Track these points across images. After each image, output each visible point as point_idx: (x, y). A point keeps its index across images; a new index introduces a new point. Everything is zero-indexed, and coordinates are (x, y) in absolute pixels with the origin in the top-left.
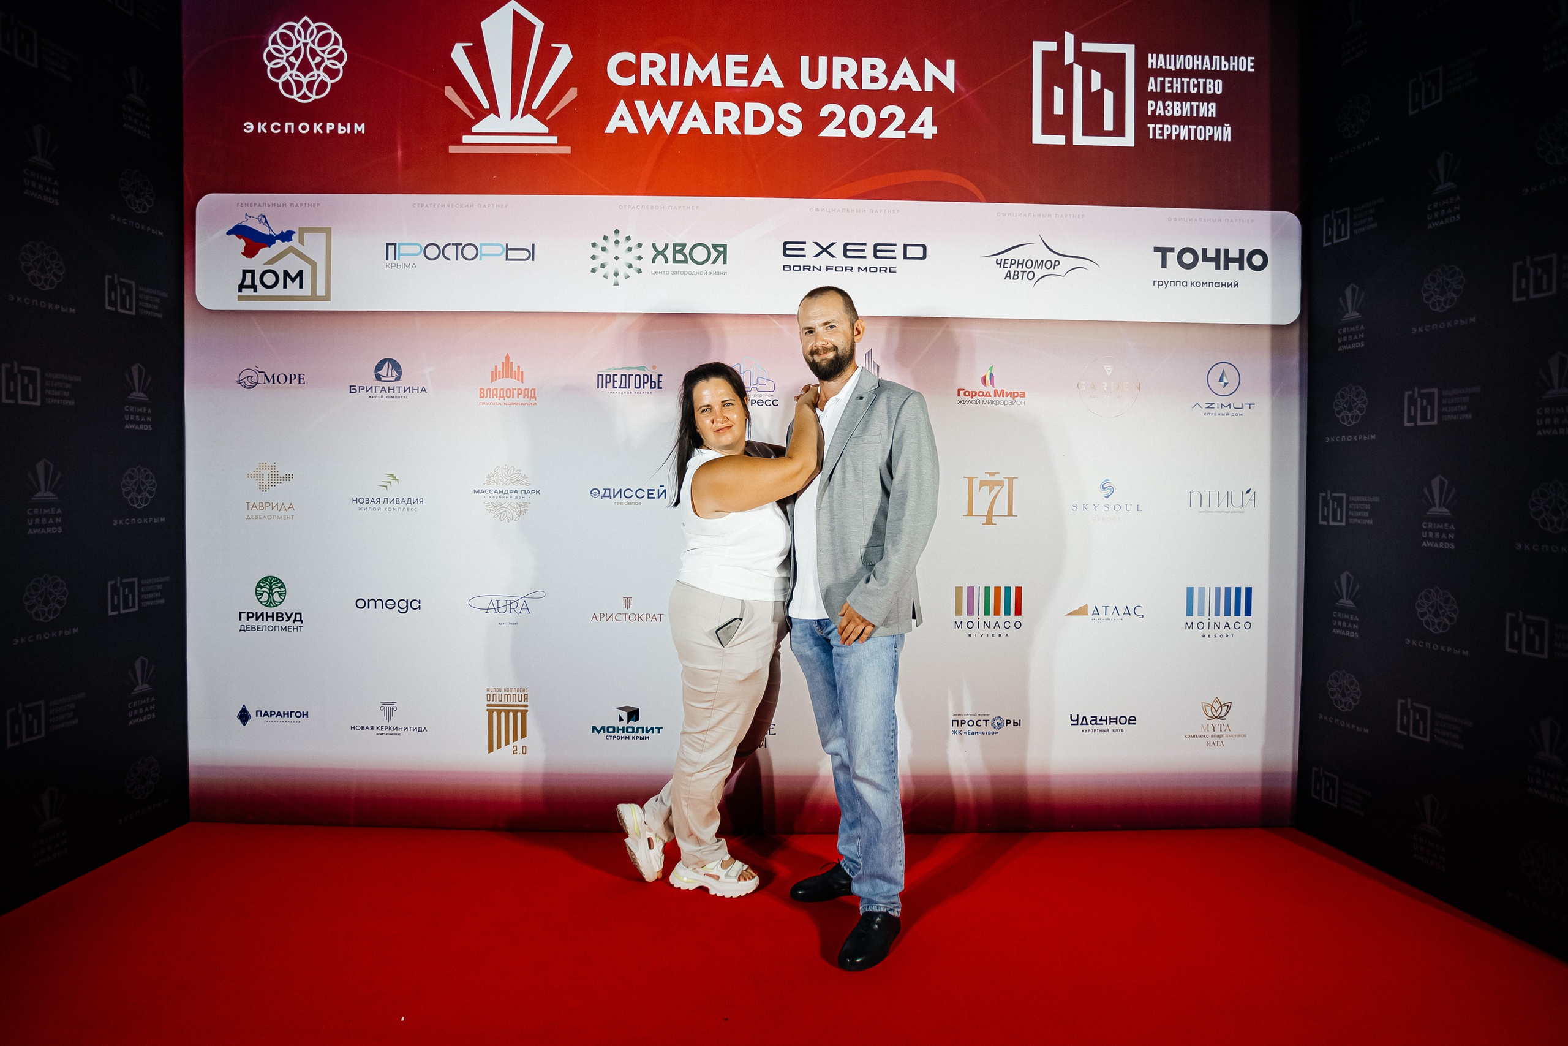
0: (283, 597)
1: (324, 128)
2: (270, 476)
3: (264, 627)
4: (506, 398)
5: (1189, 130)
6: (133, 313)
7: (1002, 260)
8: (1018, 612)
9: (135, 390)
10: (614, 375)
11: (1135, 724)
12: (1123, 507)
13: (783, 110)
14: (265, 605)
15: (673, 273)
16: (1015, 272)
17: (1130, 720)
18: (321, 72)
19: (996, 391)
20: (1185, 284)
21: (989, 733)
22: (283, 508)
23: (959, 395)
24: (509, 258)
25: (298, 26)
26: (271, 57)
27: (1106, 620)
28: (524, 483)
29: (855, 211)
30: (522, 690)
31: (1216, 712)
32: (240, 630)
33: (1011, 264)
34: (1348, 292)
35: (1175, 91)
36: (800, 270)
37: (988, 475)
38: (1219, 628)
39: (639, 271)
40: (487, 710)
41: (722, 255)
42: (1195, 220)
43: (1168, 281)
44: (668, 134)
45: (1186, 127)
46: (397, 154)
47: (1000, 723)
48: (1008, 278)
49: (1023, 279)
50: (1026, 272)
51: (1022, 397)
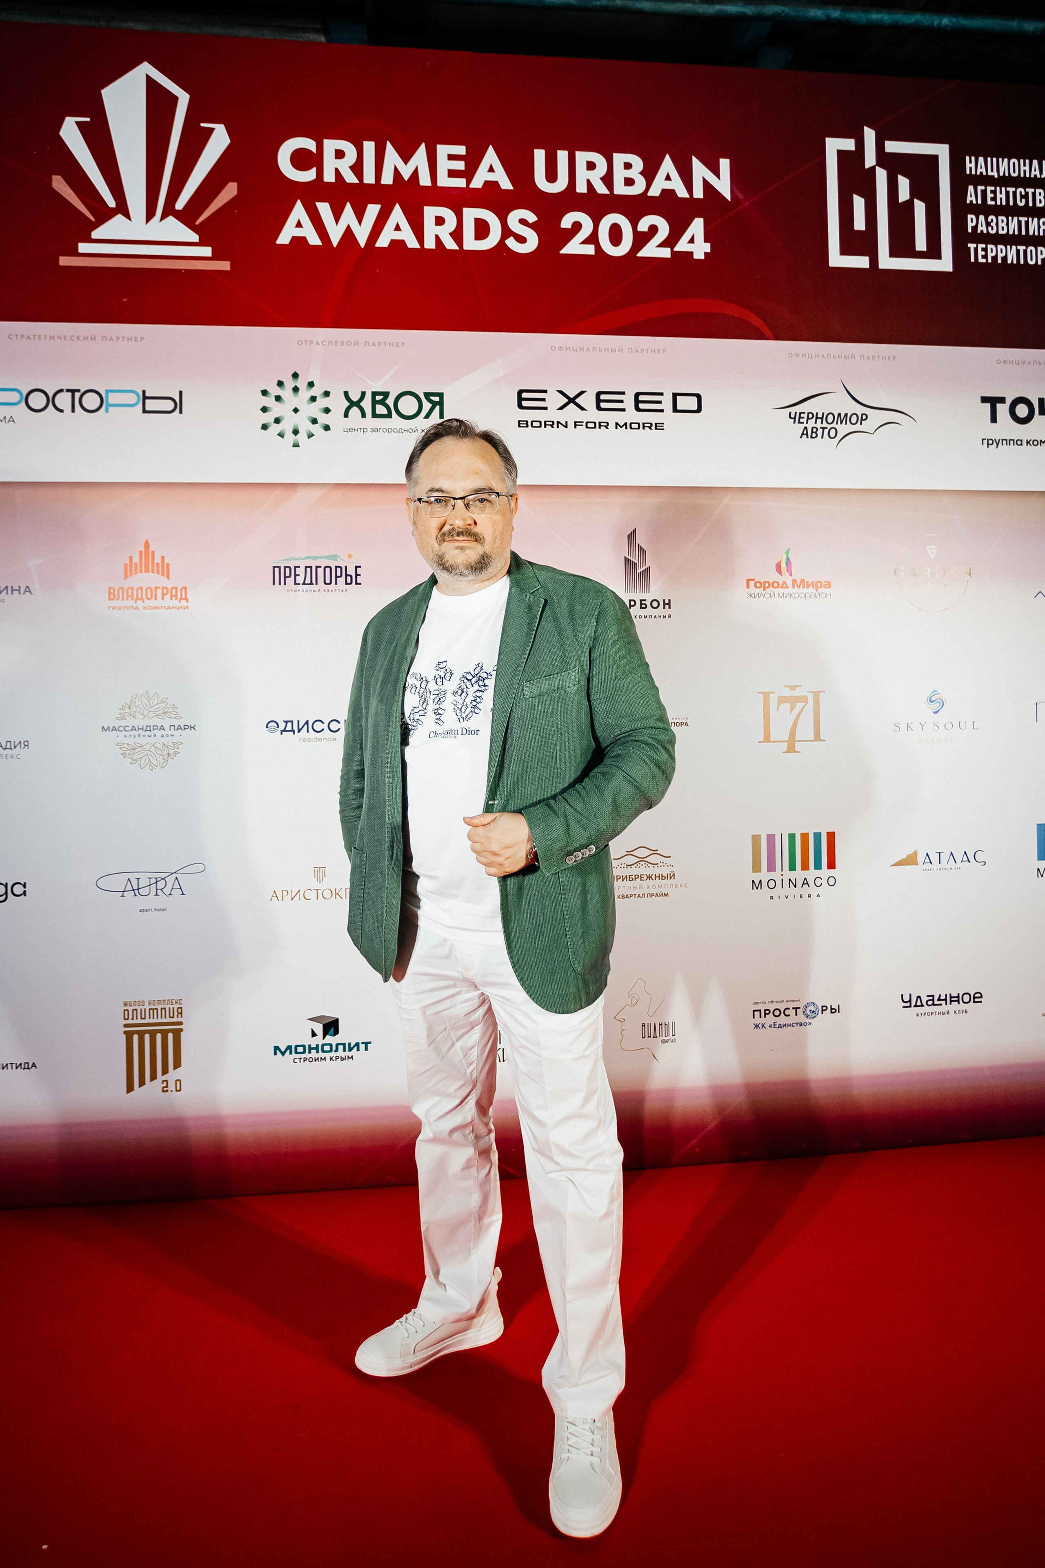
4: (146, 600)
5: (1018, 251)
7: (796, 413)
8: (831, 865)
10: (295, 567)
11: (981, 1002)
12: (956, 725)
13: (514, 218)
15: (373, 430)
16: (813, 428)
17: (974, 998)
19: (794, 581)
20: (1019, 443)
21: (801, 1024)
23: (748, 587)
24: (147, 409)
27: (940, 869)
28: (173, 716)
29: (610, 350)
30: (174, 1001)
33: (808, 418)
35: (999, 203)
36: (540, 426)
37: (787, 688)
39: (327, 428)
40: (125, 1031)
41: (438, 407)
42: (1029, 363)
43: (999, 440)
44: (362, 247)
45: (1013, 247)
47: (812, 1010)
48: (804, 436)
49: (822, 437)
50: (827, 428)
51: (825, 587)
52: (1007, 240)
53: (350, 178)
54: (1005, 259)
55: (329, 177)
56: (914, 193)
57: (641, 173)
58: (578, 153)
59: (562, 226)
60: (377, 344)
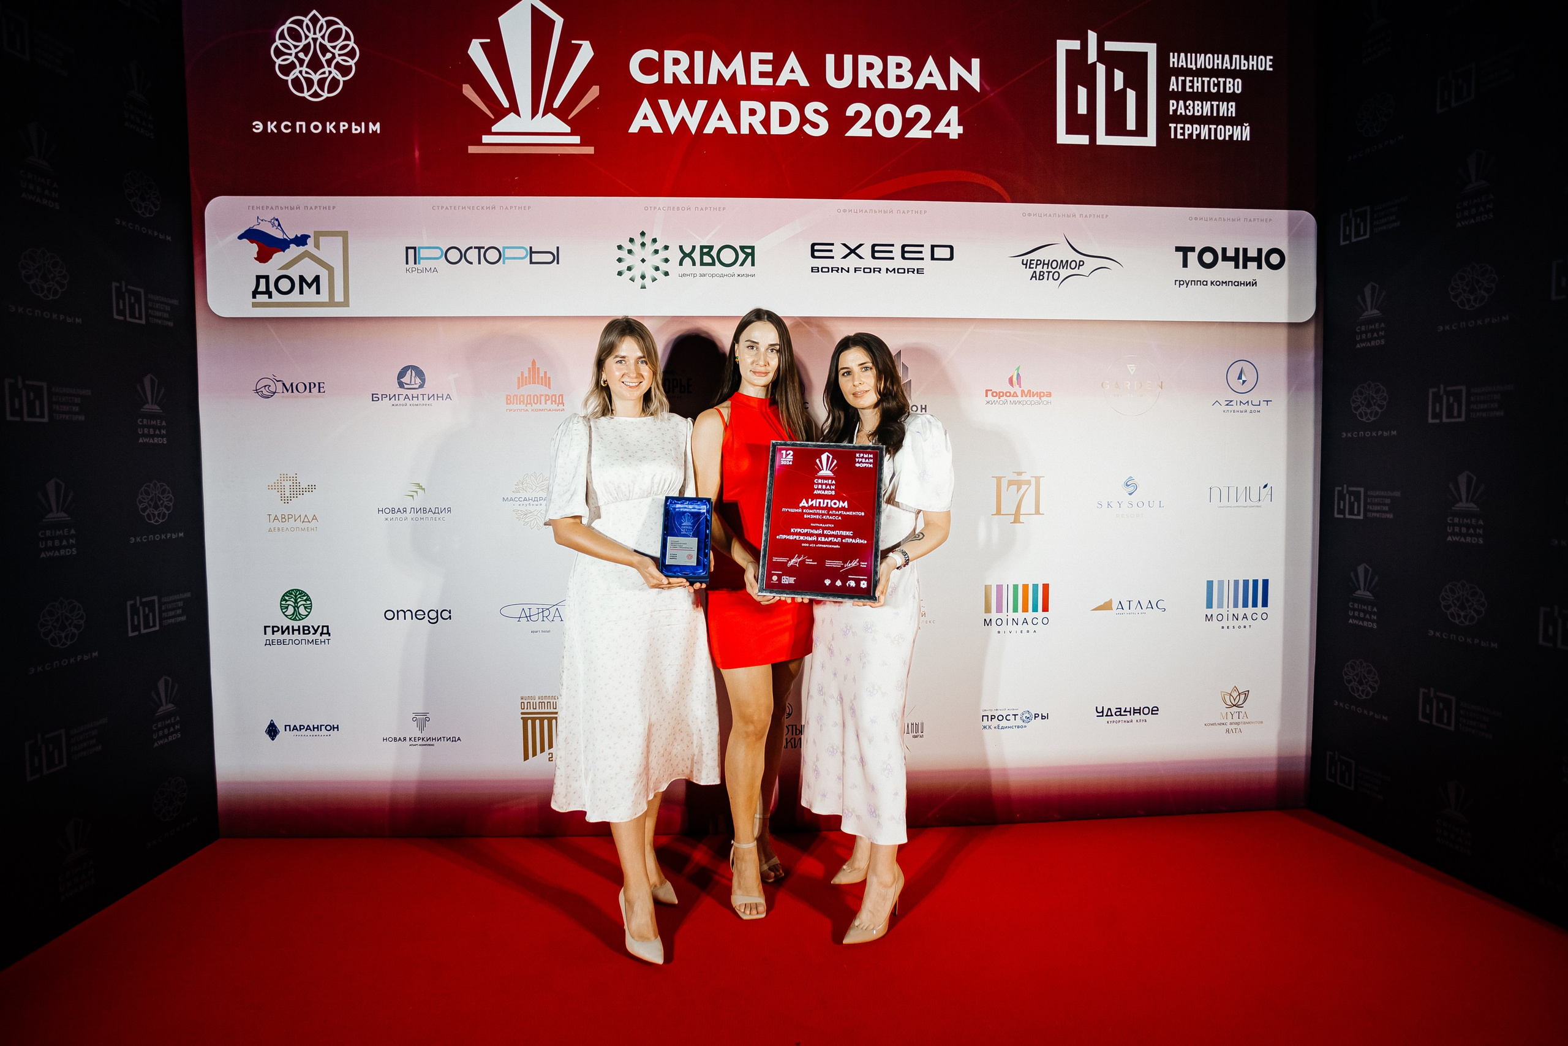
0: (309, 610)
1: (337, 127)
2: (292, 487)
3: (291, 641)
4: (533, 404)
5: (1210, 130)
6: (143, 322)
7: (1027, 260)
8: (1045, 609)
9: (148, 402)
11: (1157, 714)
12: (1146, 503)
13: (810, 109)
14: (290, 619)
15: (701, 276)
16: (1040, 272)
17: (1152, 711)
18: (332, 69)
19: (1023, 391)
20: (1205, 283)
21: (1018, 727)
22: (306, 520)
23: (987, 396)
24: (533, 261)
25: (306, 20)
26: (279, 53)
27: (1130, 614)
29: (883, 211)
31: (1235, 700)
32: (266, 644)
33: (1037, 265)
34: (1367, 291)
35: (1195, 90)
36: (828, 271)
37: (1016, 474)
38: (1237, 620)
39: (666, 274)
40: (522, 718)
41: (750, 257)
42: (1216, 219)
43: (1190, 281)
44: (693, 134)
45: (1207, 126)
46: (415, 156)
47: (1028, 717)
48: (1034, 279)
49: (1048, 279)
50: (1051, 272)
51: (1047, 396)
52: (1202, 120)
53: (684, 80)
54: (1199, 135)
55: (669, 80)
56: (1127, 83)
57: (908, 71)
58: (860, 57)
59: (847, 115)
60: (704, 209)
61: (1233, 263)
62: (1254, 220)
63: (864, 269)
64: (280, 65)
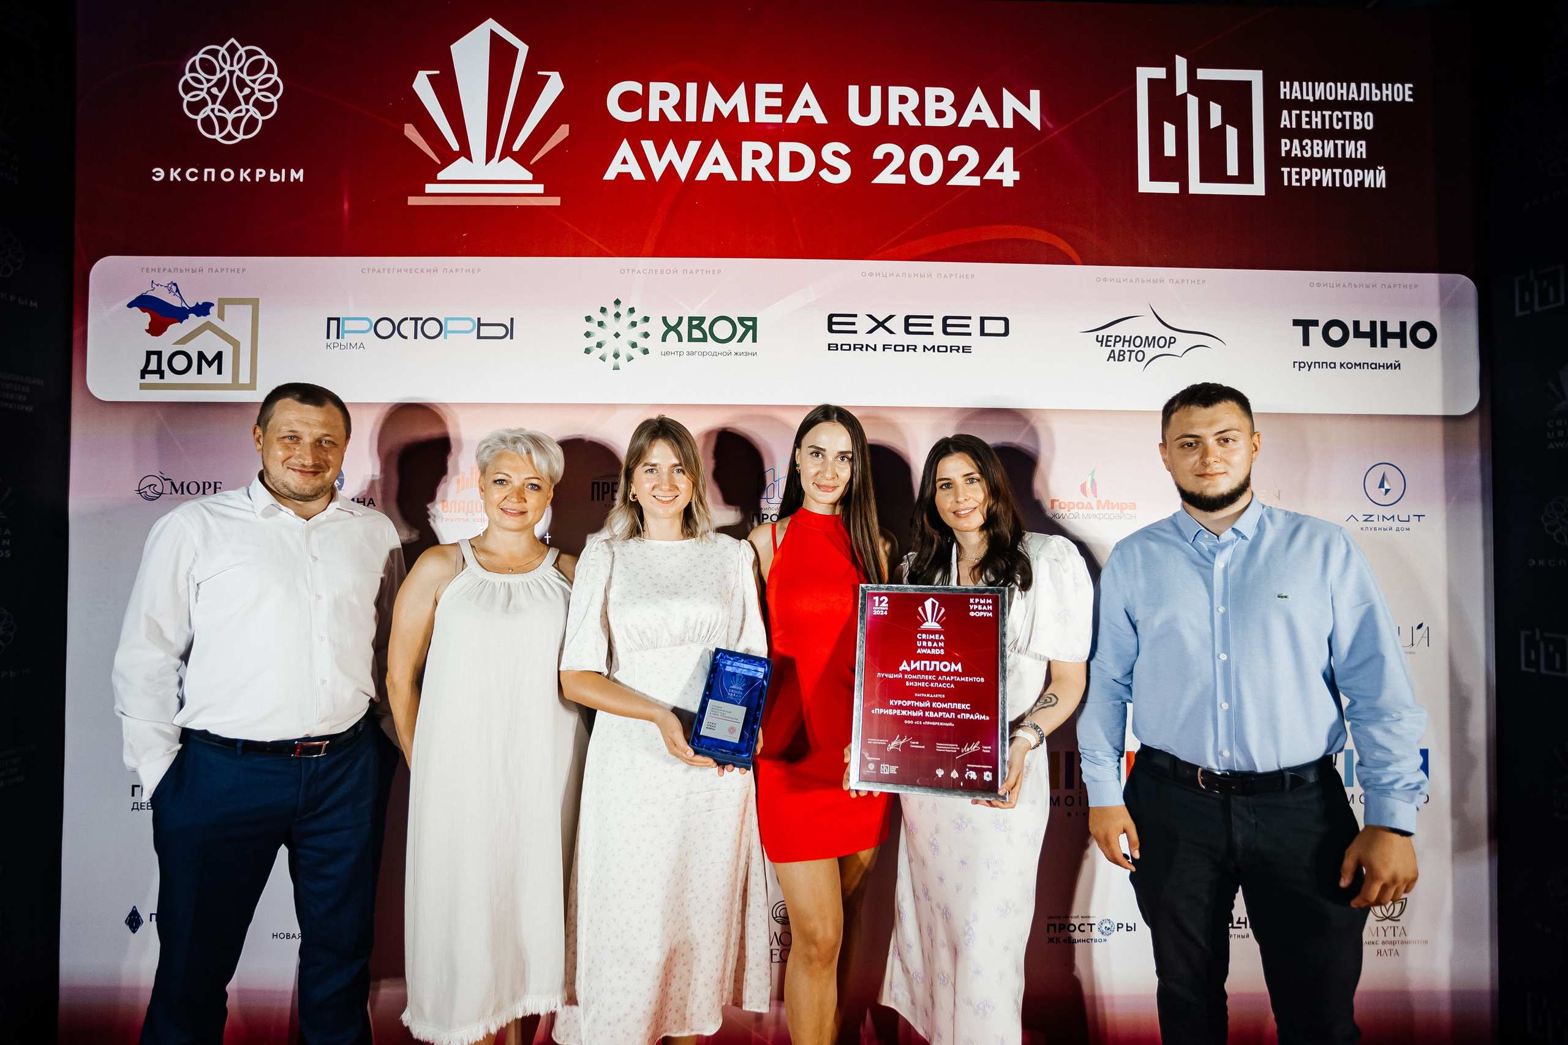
1: (252, 175)
4: (475, 512)
5: (1334, 174)
7: (1103, 336)
10: (613, 484)
13: (827, 151)
15: (689, 354)
16: (1120, 351)
18: (250, 106)
19: (1099, 502)
20: (1332, 365)
21: (1095, 940)
23: (1052, 508)
24: (481, 335)
25: (223, 50)
26: (188, 88)
29: (919, 276)
31: (1387, 912)
32: (131, 808)
33: (1115, 342)
35: (1314, 127)
36: (850, 349)
41: (751, 331)
42: (1344, 286)
43: (1312, 363)
44: (683, 181)
45: (1329, 171)
46: (343, 207)
47: (1108, 927)
48: (1112, 359)
49: (1130, 361)
50: (1134, 351)
51: (1130, 509)
52: (1323, 163)
53: (673, 117)
54: (1319, 182)
55: (654, 117)
56: (1226, 119)
57: (951, 105)
58: (890, 88)
59: (874, 158)
60: (694, 272)
61: (1368, 340)
62: (1395, 286)
63: (895, 346)
64: (188, 102)
